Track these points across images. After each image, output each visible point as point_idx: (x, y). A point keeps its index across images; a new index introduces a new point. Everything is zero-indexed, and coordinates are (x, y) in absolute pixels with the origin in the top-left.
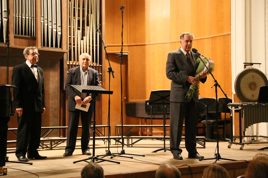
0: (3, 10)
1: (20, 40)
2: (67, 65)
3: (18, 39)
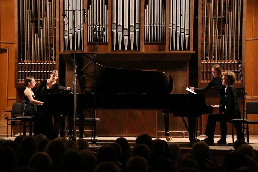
0: (136, 22)
1: (152, 45)
2: (201, 64)
3: (150, 46)
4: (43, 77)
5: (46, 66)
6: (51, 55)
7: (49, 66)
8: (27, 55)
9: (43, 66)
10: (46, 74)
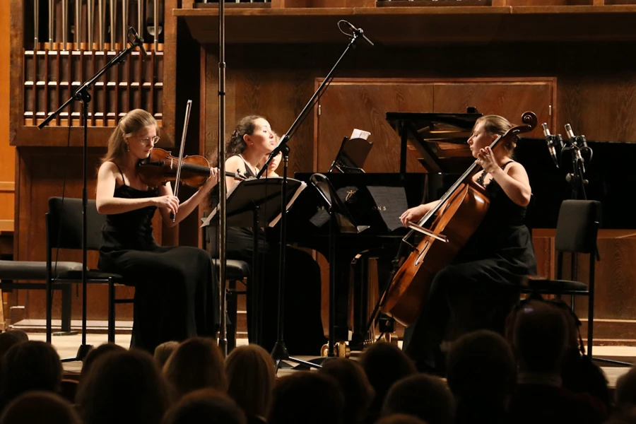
5: (126, 64)
6: (148, 23)
7: (138, 64)
8: (55, 22)
10: (125, 96)
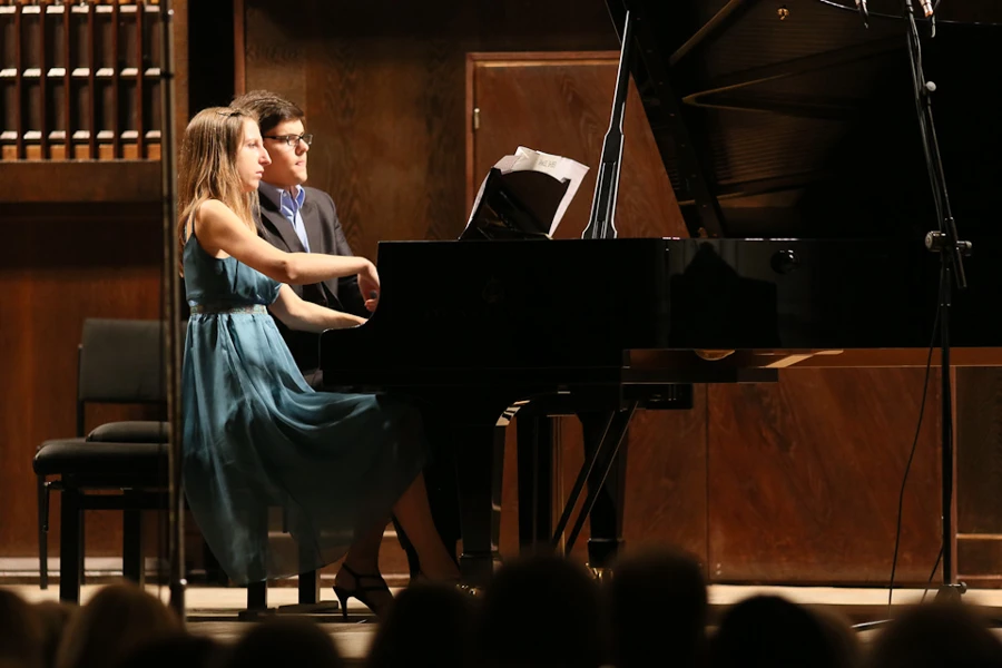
4: (63, 116)
5: (86, 32)
7: (110, 32)
9: (62, 34)
10: (86, 96)
